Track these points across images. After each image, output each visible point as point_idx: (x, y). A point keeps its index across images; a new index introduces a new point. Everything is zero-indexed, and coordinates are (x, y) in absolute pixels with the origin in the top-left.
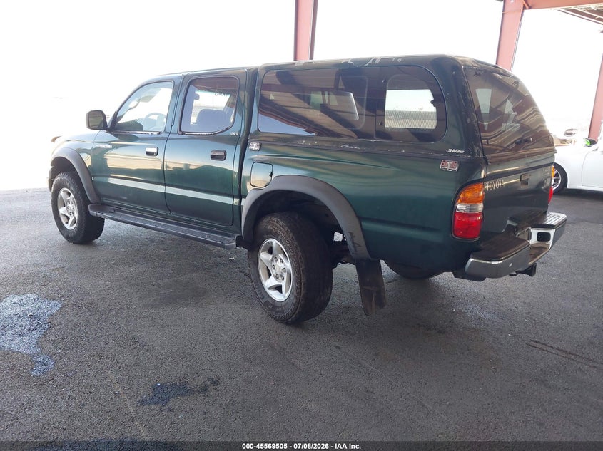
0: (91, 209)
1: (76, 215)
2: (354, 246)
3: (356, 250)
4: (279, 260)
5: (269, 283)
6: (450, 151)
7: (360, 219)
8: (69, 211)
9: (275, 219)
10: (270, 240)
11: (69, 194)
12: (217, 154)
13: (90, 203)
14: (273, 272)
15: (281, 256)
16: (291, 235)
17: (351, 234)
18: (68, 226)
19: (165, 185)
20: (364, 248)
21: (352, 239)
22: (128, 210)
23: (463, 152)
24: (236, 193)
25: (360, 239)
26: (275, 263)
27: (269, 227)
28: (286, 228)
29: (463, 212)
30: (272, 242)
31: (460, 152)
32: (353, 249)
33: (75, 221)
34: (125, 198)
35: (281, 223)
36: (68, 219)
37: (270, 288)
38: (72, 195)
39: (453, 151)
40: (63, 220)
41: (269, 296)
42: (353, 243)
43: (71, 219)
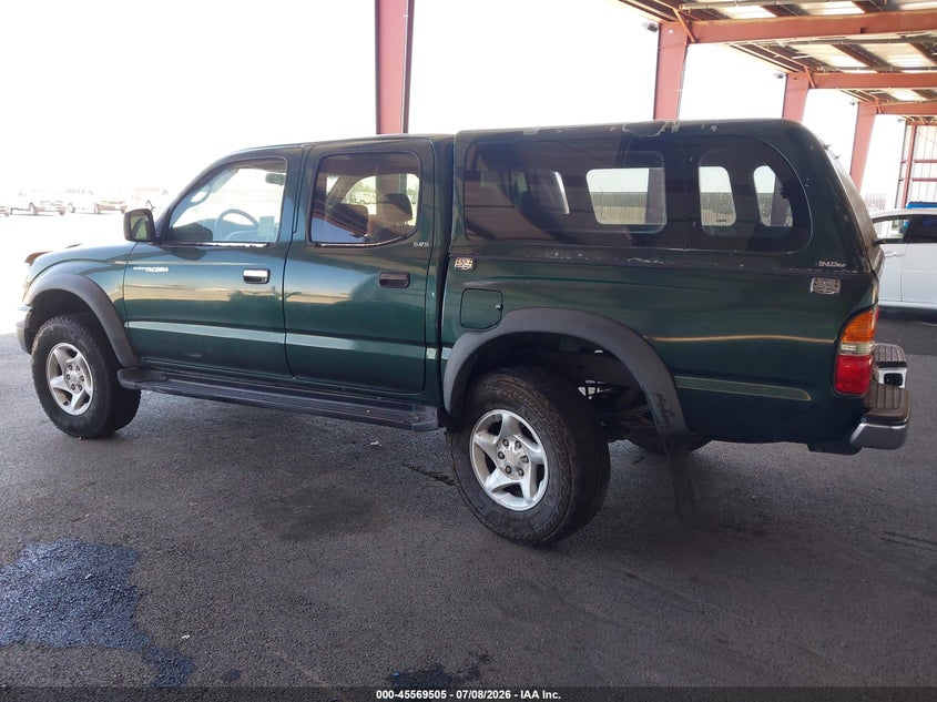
0: (124, 377)
1: (89, 389)
2: (664, 416)
3: (667, 422)
4: (512, 444)
5: (493, 481)
6: (822, 264)
7: (673, 371)
8: (71, 382)
9: (509, 378)
10: (496, 412)
11: (72, 354)
12: (392, 277)
13: (121, 367)
14: (500, 464)
15: (518, 437)
16: (546, 402)
17: (659, 396)
18: (70, 409)
19: (285, 331)
20: (680, 416)
21: (661, 404)
22: (196, 375)
23: (843, 265)
24: (432, 338)
25: (674, 404)
26: (503, 449)
27: (499, 392)
28: (535, 393)
29: (850, 354)
30: (500, 416)
31: (839, 265)
32: (662, 420)
33: (85, 398)
34: (197, 356)
35: (524, 384)
36: (69, 396)
37: (495, 491)
38: (79, 355)
39: (828, 264)
40: (59, 400)
41: (494, 503)
42: (663, 410)
43: (76, 397)
